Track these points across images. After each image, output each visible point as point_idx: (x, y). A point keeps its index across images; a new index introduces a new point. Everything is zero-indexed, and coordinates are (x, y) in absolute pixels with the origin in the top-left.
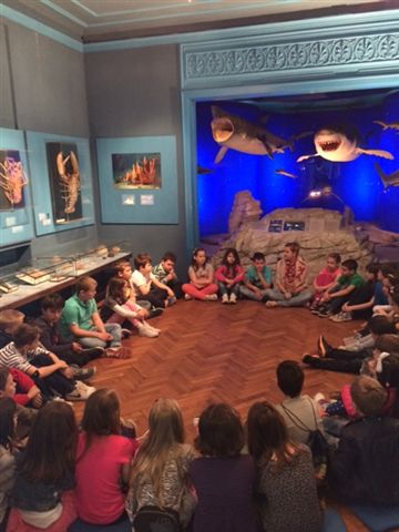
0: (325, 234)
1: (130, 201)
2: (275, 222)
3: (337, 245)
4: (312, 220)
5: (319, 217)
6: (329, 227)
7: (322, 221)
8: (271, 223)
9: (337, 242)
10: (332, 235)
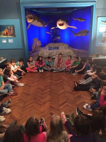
0: (65, 50)
1: (5, 41)
2: (50, 47)
3: (68, 53)
4: (60, 46)
5: (62, 45)
6: (65, 48)
7: (63, 46)
8: (49, 47)
9: (68, 52)
10: (66, 50)
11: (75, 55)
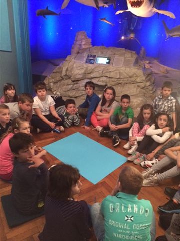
2: (91, 56)
7: (123, 58)
11: (148, 84)
